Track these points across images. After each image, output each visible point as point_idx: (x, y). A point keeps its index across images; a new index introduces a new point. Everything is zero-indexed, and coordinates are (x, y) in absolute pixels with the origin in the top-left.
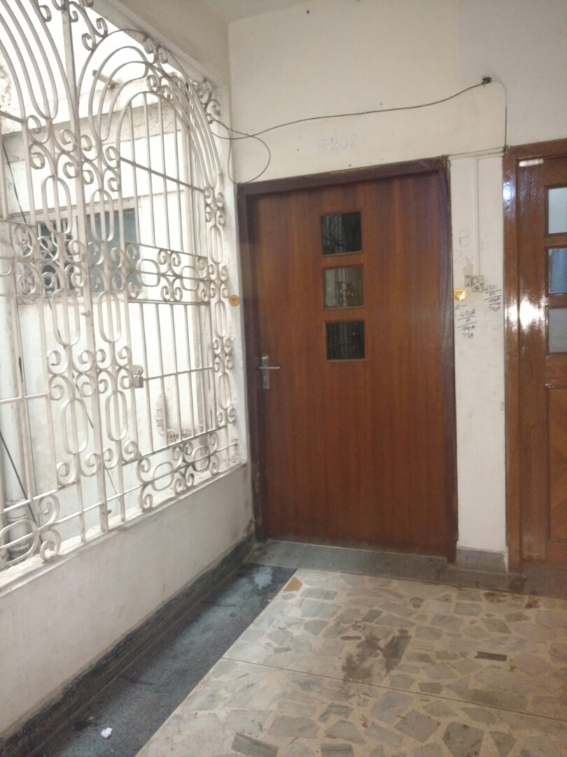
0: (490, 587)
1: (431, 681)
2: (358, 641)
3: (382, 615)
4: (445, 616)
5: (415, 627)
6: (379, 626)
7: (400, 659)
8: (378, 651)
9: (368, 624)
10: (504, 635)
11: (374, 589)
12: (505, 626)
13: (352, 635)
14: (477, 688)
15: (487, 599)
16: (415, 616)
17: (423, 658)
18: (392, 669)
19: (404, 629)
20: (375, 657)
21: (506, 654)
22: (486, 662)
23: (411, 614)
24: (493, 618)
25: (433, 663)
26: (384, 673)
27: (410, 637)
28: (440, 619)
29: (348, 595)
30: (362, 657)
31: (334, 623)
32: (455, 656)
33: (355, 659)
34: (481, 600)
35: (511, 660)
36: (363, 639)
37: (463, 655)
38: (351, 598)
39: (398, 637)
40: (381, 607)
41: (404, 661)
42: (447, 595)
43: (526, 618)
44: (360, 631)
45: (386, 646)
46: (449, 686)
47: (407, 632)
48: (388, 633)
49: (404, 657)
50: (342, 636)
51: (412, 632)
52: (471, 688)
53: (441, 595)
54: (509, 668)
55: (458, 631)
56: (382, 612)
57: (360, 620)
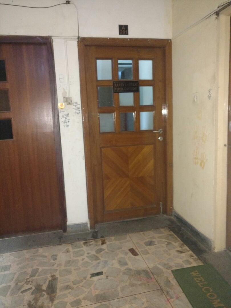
0: (84, 239)
1: (75, 299)
2: (31, 291)
3: (40, 270)
4: (70, 261)
5: (58, 271)
6: (40, 277)
7: (56, 293)
8: (44, 293)
9: (34, 278)
10: (98, 261)
11: (31, 256)
12: (97, 257)
13: (26, 288)
14: (96, 294)
15: (85, 245)
16: (56, 265)
17: (68, 287)
18: (54, 300)
19: (53, 274)
20: (43, 297)
21: (102, 271)
22: (96, 278)
23: (54, 265)
24: (90, 254)
25: (73, 289)
26: (50, 305)
27: (57, 278)
28: (68, 263)
29: (18, 264)
30: (36, 300)
31: (14, 285)
32: (82, 281)
33: (32, 302)
34: (82, 247)
35: (105, 273)
36: (34, 288)
37: (85, 278)
38: (20, 266)
39: (52, 280)
40: (37, 266)
41: (59, 293)
42: (67, 249)
43: (104, 250)
44: (30, 284)
45: (47, 288)
46: (84, 299)
47: (55, 275)
48: (46, 280)
49: (58, 291)
50: (21, 291)
51: (57, 275)
52: (94, 295)
53: (64, 250)
54: (106, 277)
55: (78, 266)
56: (38, 269)
57: (29, 277)
